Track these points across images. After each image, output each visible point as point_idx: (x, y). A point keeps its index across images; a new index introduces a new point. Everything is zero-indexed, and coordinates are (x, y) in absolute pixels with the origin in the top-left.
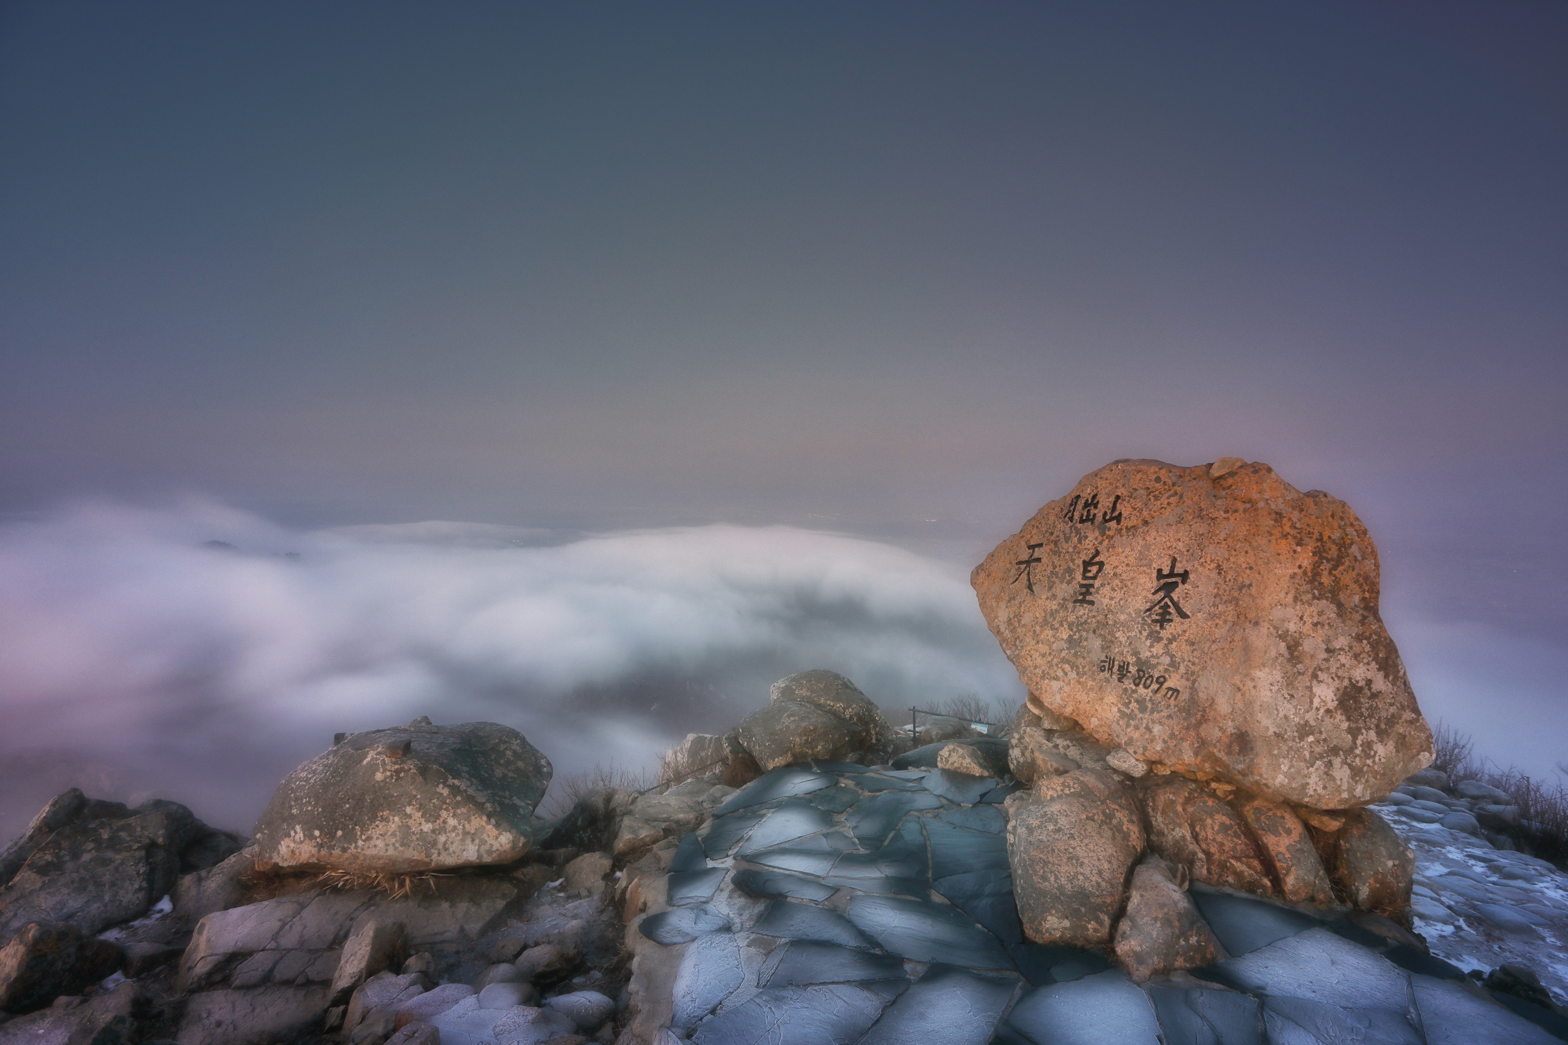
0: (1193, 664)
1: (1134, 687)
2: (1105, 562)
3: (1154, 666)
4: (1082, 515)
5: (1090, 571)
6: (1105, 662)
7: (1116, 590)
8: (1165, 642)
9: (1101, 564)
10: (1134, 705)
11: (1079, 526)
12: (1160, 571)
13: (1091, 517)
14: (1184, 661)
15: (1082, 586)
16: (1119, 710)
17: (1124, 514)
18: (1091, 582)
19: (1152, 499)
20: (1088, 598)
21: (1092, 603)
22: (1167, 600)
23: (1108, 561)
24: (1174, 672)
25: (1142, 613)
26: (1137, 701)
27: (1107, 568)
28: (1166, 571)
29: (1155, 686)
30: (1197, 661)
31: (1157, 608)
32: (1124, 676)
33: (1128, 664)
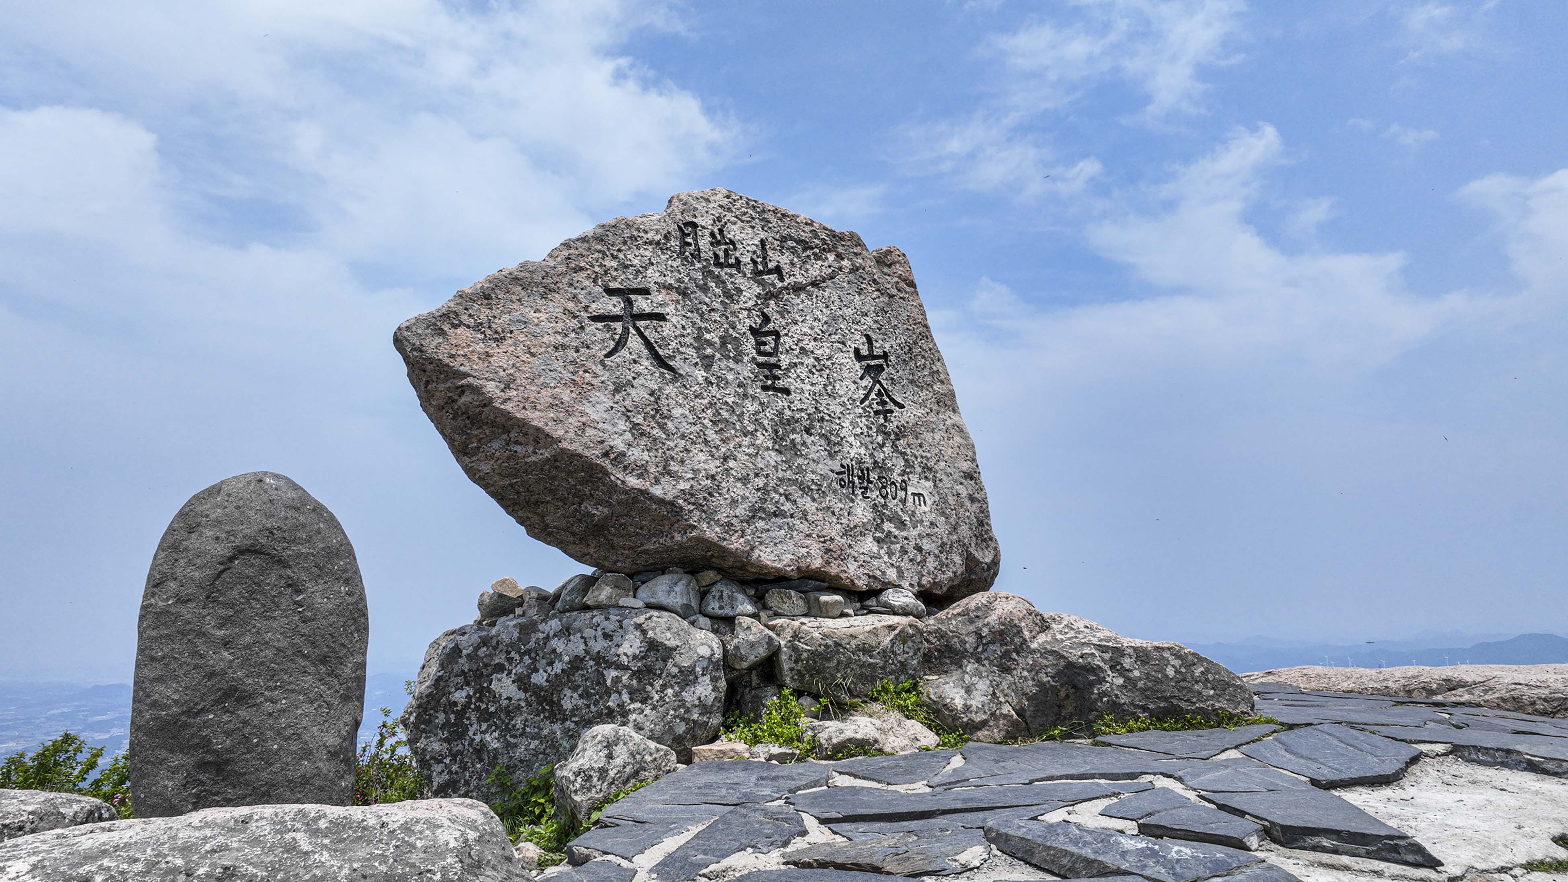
0: (928, 459)
1: (883, 501)
2: (782, 333)
3: (891, 470)
4: (716, 256)
5: (765, 344)
6: (844, 473)
7: (813, 374)
8: (892, 437)
9: (777, 334)
10: (887, 526)
11: (717, 271)
12: (857, 351)
13: (732, 261)
14: (916, 457)
15: (759, 365)
16: (874, 538)
17: (786, 269)
18: (773, 360)
19: (812, 257)
20: (780, 383)
21: (786, 391)
22: (878, 386)
23: (786, 331)
24: (911, 472)
25: (858, 403)
26: (890, 520)
27: (787, 341)
28: (864, 352)
29: (902, 494)
30: (929, 455)
31: (873, 396)
32: (866, 488)
33: (868, 469)
